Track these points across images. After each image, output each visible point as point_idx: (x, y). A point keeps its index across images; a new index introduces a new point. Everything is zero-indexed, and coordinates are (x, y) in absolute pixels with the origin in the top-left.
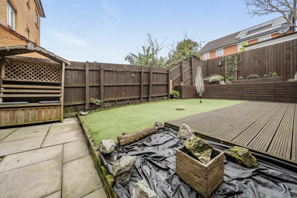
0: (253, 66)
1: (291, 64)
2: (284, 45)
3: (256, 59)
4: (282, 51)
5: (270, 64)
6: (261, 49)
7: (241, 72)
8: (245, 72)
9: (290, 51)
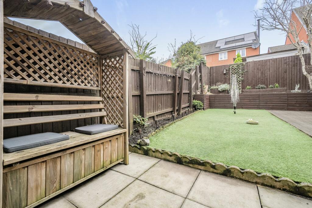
0: (256, 76)
1: (288, 76)
2: (283, 59)
3: (259, 70)
4: (280, 65)
5: (271, 76)
6: (263, 61)
7: (245, 82)
8: (249, 82)
9: (287, 66)
